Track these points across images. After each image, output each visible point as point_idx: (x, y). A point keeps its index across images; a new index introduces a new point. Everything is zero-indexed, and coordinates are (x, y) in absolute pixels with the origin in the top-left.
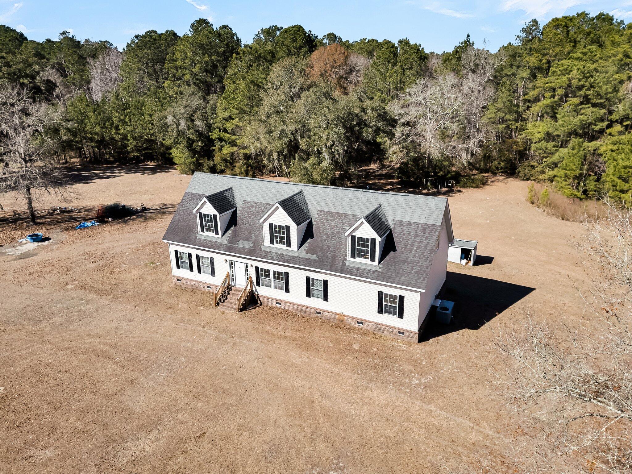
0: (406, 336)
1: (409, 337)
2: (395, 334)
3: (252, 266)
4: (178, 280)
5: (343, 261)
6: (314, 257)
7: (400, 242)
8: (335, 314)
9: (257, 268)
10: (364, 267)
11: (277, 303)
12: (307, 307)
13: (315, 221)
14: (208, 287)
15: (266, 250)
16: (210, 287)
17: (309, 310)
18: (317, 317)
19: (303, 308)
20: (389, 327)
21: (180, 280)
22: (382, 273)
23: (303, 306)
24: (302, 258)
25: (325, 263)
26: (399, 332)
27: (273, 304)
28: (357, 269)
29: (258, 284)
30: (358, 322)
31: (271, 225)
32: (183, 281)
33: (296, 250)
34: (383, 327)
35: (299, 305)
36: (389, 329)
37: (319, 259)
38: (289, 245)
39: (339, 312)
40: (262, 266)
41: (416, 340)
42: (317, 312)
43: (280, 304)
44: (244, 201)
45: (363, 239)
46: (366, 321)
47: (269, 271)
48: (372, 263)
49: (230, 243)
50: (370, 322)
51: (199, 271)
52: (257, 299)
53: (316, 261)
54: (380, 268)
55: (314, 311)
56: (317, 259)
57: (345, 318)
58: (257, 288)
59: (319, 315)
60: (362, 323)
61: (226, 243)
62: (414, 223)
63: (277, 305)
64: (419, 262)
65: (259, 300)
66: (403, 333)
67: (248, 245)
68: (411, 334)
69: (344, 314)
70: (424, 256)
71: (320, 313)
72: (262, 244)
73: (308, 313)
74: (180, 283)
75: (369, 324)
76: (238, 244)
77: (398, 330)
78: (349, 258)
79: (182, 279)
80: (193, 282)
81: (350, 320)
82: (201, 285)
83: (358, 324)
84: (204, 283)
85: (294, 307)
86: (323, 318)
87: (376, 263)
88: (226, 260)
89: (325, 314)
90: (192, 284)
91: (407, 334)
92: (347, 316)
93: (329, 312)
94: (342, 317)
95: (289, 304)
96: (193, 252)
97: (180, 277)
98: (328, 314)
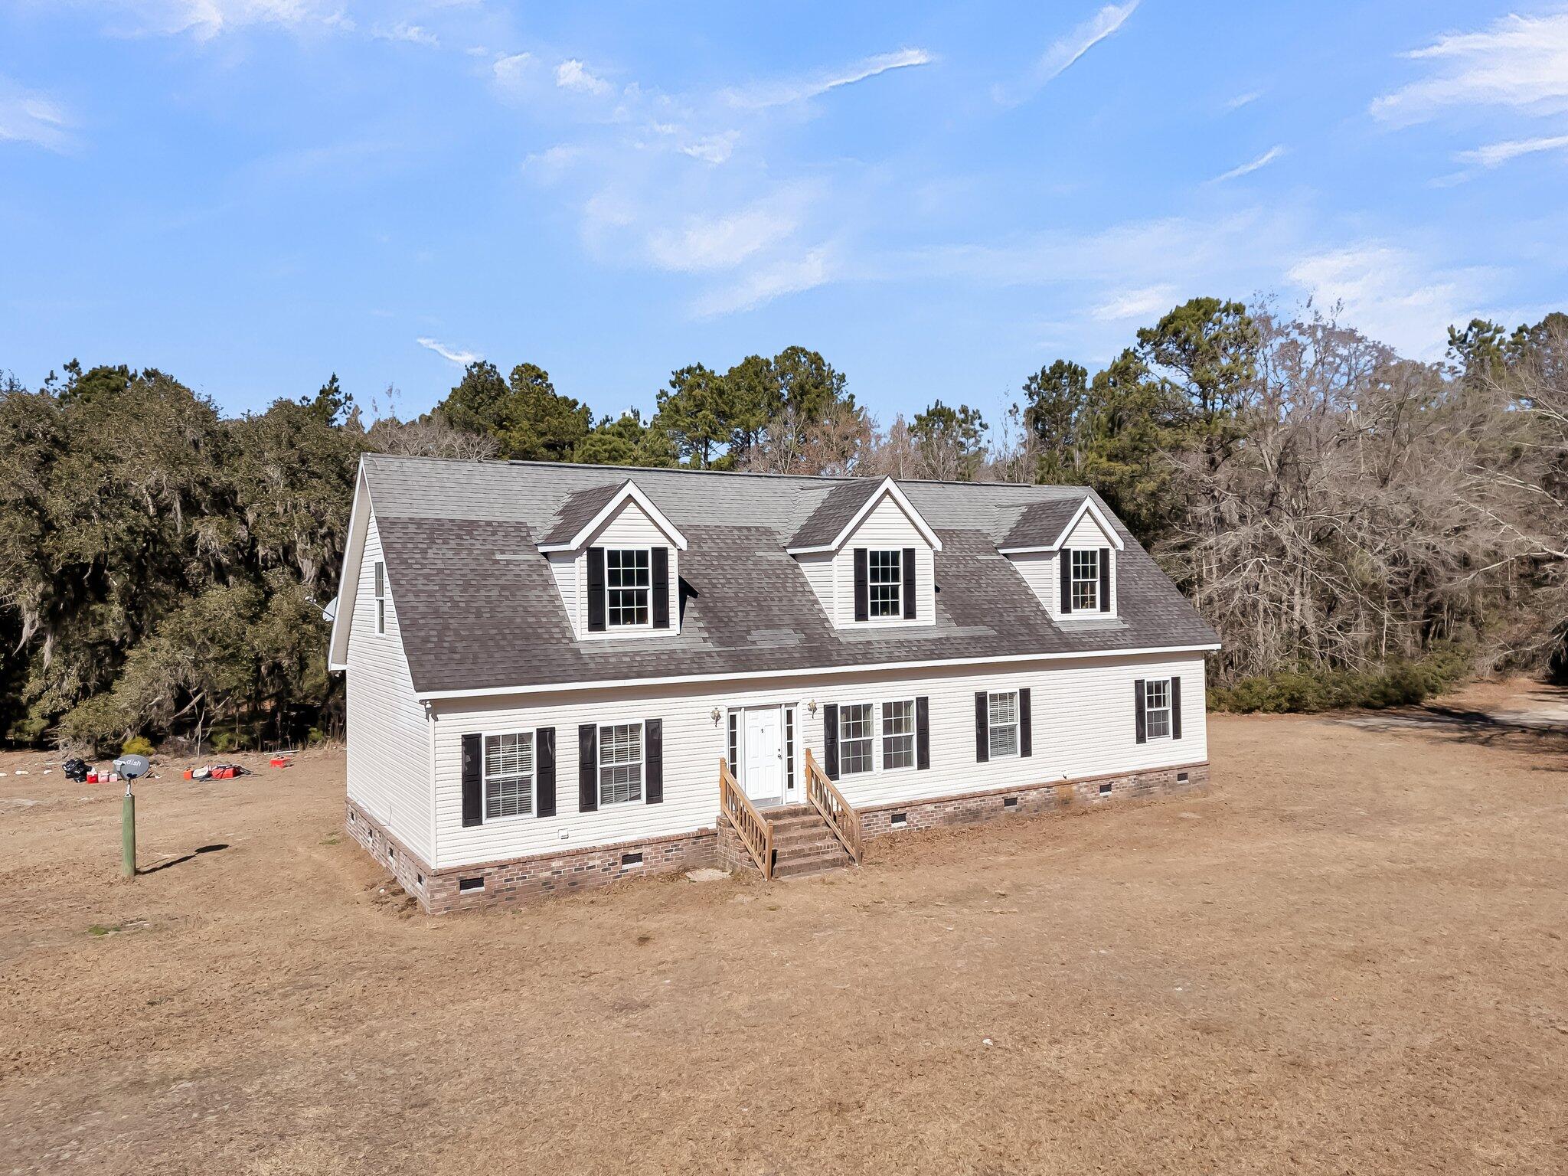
0: (1191, 781)
1: (1196, 781)
2: (1173, 786)
3: (810, 709)
4: (465, 884)
8: (1049, 786)
9: (830, 711)
11: (897, 818)
12: (983, 795)
14: (627, 859)
16: (638, 858)
17: (990, 802)
18: (1009, 817)
19: (971, 804)
20: (1162, 770)
21: (479, 882)
23: (973, 796)
26: (1180, 777)
27: (883, 825)
28: (1089, 634)
29: (832, 772)
30: (1103, 788)
31: (860, 554)
32: (495, 881)
33: (932, 622)
34: (1151, 776)
35: (964, 798)
36: (1163, 777)
37: (999, 632)
38: (910, 614)
39: (1060, 778)
40: (846, 696)
41: (1208, 782)
42: (1008, 802)
43: (903, 817)
46: (1118, 776)
47: (868, 710)
48: (1106, 616)
50: (1126, 775)
51: (588, 802)
54: (1124, 622)
55: (999, 800)
57: (1075, 787)
59: (1012, 809)
60: (1110, 787)
61: (710, 646)
63: (895, 825)
66: (1185, 777)
68: (1199, 770)
69: (1069, 777)
71: (1011, 802)
73: (984, 814)
74: (477, 894)
75: (1124, 780)
76: (754, 643)
77: (1177, 772)
78: (1056, 614)
79: (487, 871)
80: (554, 864)
81: (1085, 789)
82: (597, 862)
83: (1102, 794)
84: (607, 849)
85: (947, 810)
86: (1024, 812)
87: (1113, 614)
88: (717, 718)
89: (1028, 798)
90: (548, 874)
91: (1192, 773)
92: (1075, 782)
93: (1035, 788)
94: (1065, 789)
95: (930, 808)
96: (566, 721)
97: (478, 868)
98: (1034, 792)
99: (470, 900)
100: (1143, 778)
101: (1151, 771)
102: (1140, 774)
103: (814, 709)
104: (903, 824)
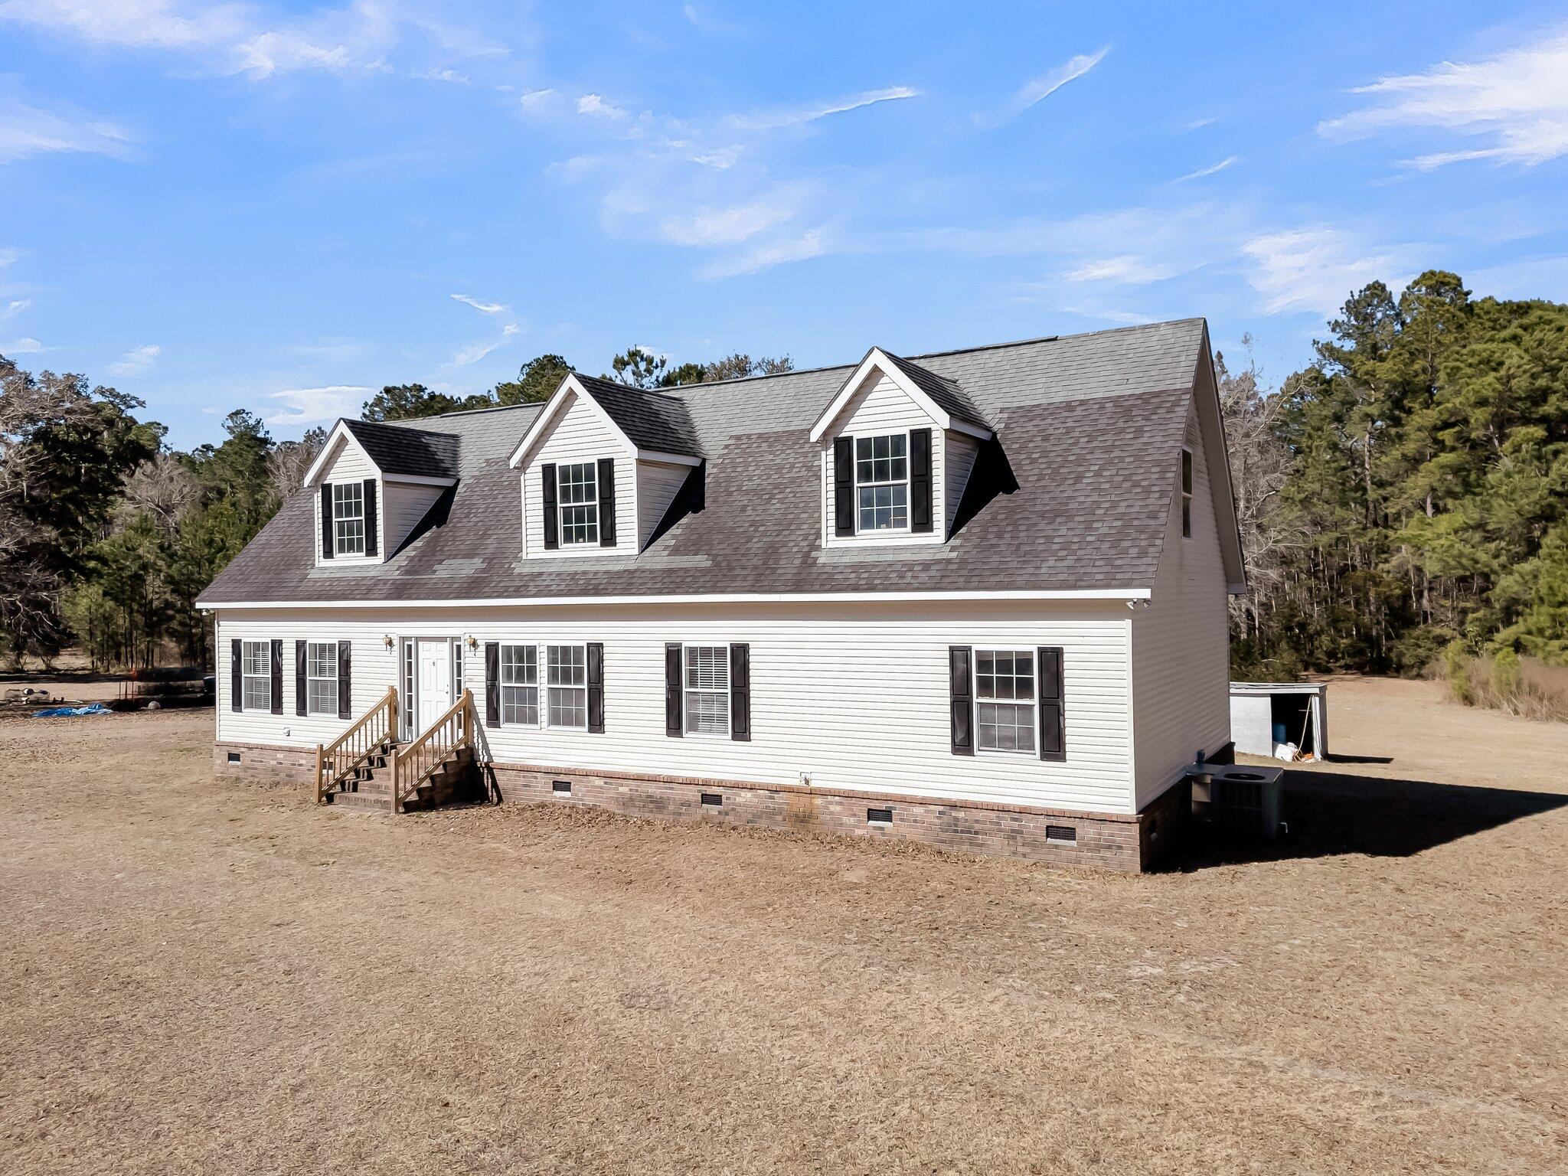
0: (1085, 846)
1: (1098, 848)
2: (1034, 845)
3: (474, 644)
4: (230, 757)
5: (807, 555)
6: (702, 561)
7: (1033, 461)
8: (776, 790)
9: (492, 649)
10: (890, 558)
11: (558, 786)
12: (670, 781)
13: (715, 466)
15: (526, 570)
17: (677, 793)
18: (706, 819)
19: (653, 789)
20: (1004, 810)
21: (238, 758)
22: (962, 562)
24: (652, 571)
25: (738, 572)
26: (1052, 831)
27: (542, 791)
29: (493, 719)
30: (872, 814)
31: (548, 470)
32: (246, 758)
33: (636, 552)
34: (980, 815)
35: (639, 778)
36: (1007, 823)
37: (717, 564)
38: (609, 539)
39: (796, 782)
40: (510, 634)
41: (1132, 857)
42: (707, 799)
43: (567, 786)
44: (487, 461)
45: (881, 442)
46: (903, 800)
47: (532, 652)
48: (922, 539)
49: (408, 572)
50: (923, 802)
51: (301, 710)
52: (487, 782)
53: (705, 571)
54: (953, 549)
55: (693, 794)
56: (709, 563)
57: (818, 801)
58: (490, 733)
59: (713, 810)
60: (887, 815)
61: (396, 574)
62: (1082, 403)
63: (558, 793)
64: (1114, 505)
65: (495, 785)
66: (1069, 833)
67: (468, 568)
68: (1107, 830)
69: (814, 784)
70: (1136, 485)
71: (716, 800)
72: (517, 557)
73: (671, 807)
74: (238, 767)
75: (918, 810)
77: (1045, 822)
78: (824, 537)
79: (242, 750)
80: (277, 756)
81: (838, 808)
82: (302, 762)
83: (871, 823)
84: (310, 752)
85: (621, 789)
86: (730, 818)
87: (937, 537)
88: (390, 643)
89: (738, 800)
90: (274, 763)
91: (1085, 831)
92: (824, 793)
93: (752, 788)
94: (804, 800)
95: (600, 782)
96: (288, 636)
97: (236, 746)
98: (749, 794)
100: (961, 814)
101: (976, 807)
102: (954, 806)
103: (477, 646)
104: (567, 794)
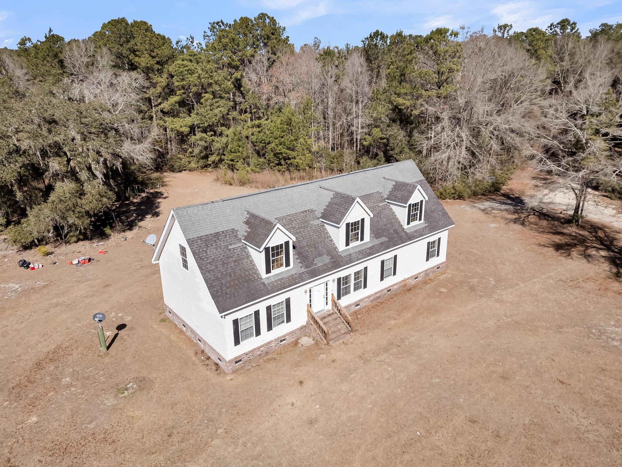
0: (441, 269)
2: (435, 272)
4: (236, 362)
5: (404, 231)
6: (384, 239)
8: (400, 283)
9: (339, 280)
10: (418, 228)
11: (356, 306)
14: (281, 341)
15: (345, 255)
16: (285, 340)
17: (383, 292)
18: (389, 295)
19: (378, 295)
20: (432, 268)
21: (241, 360)
22: (429, 226)
23: (379, 292)
25: (396, 239)
27: (353, 308)
28: (416, 231)
29: (339, 298)
31: (347, 225)
32: (245, 358)
33: (369, 240)
34: (429, 270)
35: (375, 294)
36: (433, 270)
37: (389, 238)
38: (362, 239)
39: (403, 279)
40: (342, 274)
41: (445, 267)
42: (388, 291)
43: (359, 305)
45: (416, 204)
46: (420, 274)
47: (350, 276)
48: (420, 222)
49: (307, 268)
50: (422, 272)
51: (270, 328)
53: (389, 241)
54: (425, 223)
55: (386, 291)
56: (387, 239)
57: (408, 281)
58: (339, 301)
60: (417, 278)
61: (303, 270)
63: (357, 308)
67: (326, 259)
68: (443, 265)
69: (406, 278)
71: (390, 290)
72: (338, 252)
73: (382, 296)
74: (240, 364)
75: (422, 274)
76: (316, 264)
77: (437, 267)
78: (405, 226)
79: (242, 357)
80: (261, 349)
81: (410, 280)
82: (273, 344)
83: (415, 280)
84: (276, 340)
85: (371, 298)
86: (393, 292)
87: (422, 221)
88: (306, 292)
89: (394, 288)
90: (260, 352)
91: (441, 266)
92: (408, 279)
93: (396, 284)
94: (405, 282)
95: (367, 299)
96: (262, 307)
97: (240, 356)
98: (396, 286)
99: (238, 366)
102: (426, 271)
103: (334, 281)
104: (359, 306)
